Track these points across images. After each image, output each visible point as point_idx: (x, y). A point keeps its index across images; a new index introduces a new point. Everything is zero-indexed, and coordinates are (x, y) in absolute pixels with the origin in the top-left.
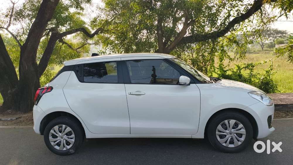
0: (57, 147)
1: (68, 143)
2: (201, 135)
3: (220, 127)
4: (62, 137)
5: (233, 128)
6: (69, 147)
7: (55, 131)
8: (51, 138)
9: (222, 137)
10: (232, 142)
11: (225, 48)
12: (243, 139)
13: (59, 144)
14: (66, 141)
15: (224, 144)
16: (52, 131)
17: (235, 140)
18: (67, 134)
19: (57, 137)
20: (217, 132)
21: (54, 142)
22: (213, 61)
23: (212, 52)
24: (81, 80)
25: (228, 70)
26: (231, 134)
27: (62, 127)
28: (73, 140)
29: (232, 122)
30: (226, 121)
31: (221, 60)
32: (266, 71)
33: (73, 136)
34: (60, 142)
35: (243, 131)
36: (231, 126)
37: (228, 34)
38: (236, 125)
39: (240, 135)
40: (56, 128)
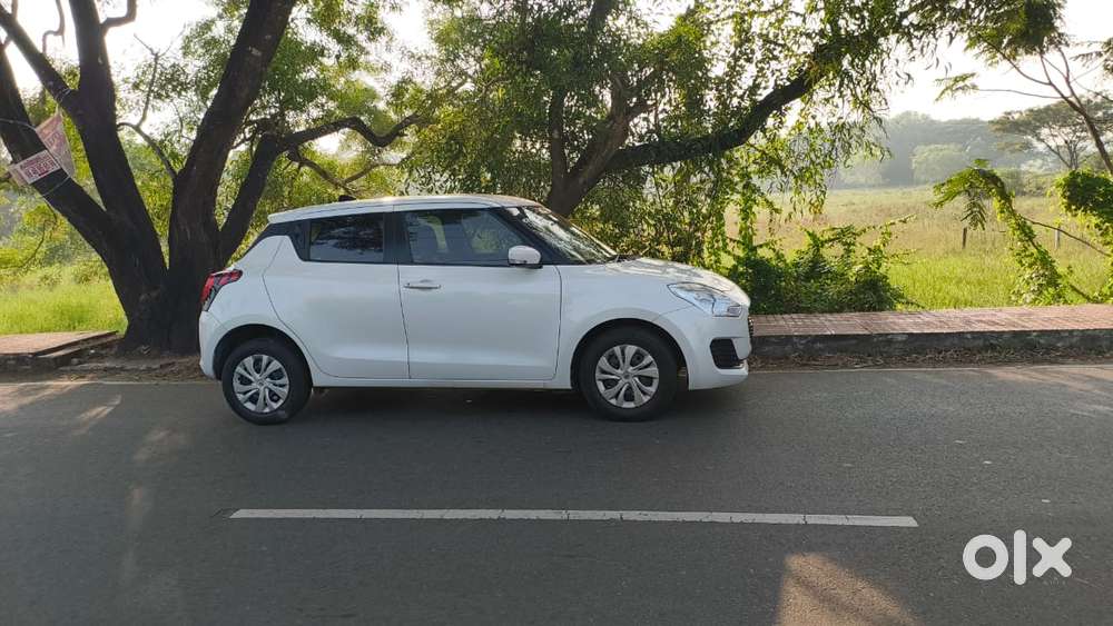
0: (249, 406)
1: (274, 396)
2: (563, 381)
3: (603, 362)
4: (261, 384)
5: (632, 364)
6: (275, 406)
7: (246, 369)
8: (236, 384)
9: (609, 384)
10: (629, 397)
12: (652, 389)
13: (253, 399)
14: (270, 391)
15: (613, 401)
16: (239, 369)
17: (637, 392)
18: (271, 376)
19: (250, 382)
20: (598, 375)
21: (245, 393)
22: (720, 217)
24: (305, 256)
25: (761, 246)
26: (626, 377)
27: (261, 360)
28: (286, 390)
29: (631, 350)
30: (617, 349)
31: (746, 213)
33: (285, 380)
34: (257, 394)
35: (653, 371)
36: (628, 360)
38: (638, 357)
39: (648, 381)
40: (249, 361)
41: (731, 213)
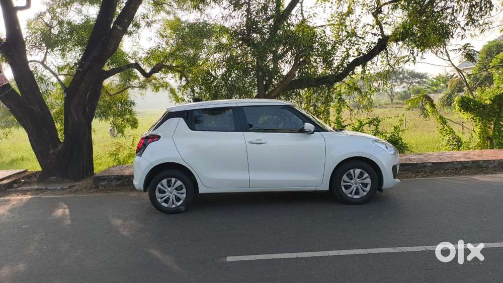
0: (164, 204)
1: (178, 199)
2: (325, 187)
3: (345, 177)
4: (171, 193)
5: (358, 178)
6: (179, 204)
7: (162, 185)
8: (157, 194)
9: (347, 187)
10: (357, 193)
11: (344, 97)
12: (368, 189)
13: (166, 201)
14: (176, 196)
15: (349, 195)
16: (159, 186)
17: (361, 191)
18: (176, 189)
19: (164, 192)
20: (342, 183)
21: (161, 198)
22: (328, 113)
23: (327, 102)
24: (192, 128)
25: (347, 126)
26: (356, 184)
27: (171, 181)
28: (184, 196)
29: (358, 171)
30: (352, 171)
31: (339, 111)
32: (395, 127)
33: (184, 190)
34: (169, 198)
35: (368, 181)
36: (357, 176)
37: (347, 80)
38: (361, 174)
39: (365, 185)
40: (164, 182)
41: (332, 111)
